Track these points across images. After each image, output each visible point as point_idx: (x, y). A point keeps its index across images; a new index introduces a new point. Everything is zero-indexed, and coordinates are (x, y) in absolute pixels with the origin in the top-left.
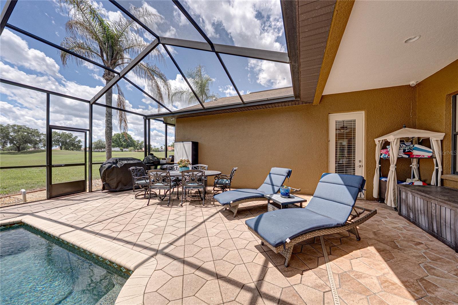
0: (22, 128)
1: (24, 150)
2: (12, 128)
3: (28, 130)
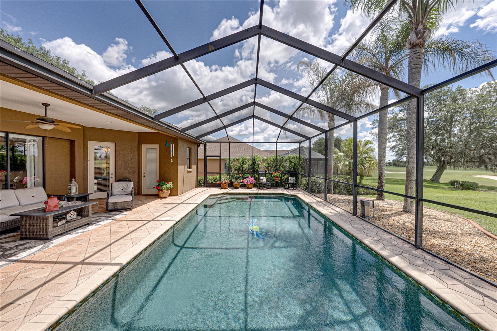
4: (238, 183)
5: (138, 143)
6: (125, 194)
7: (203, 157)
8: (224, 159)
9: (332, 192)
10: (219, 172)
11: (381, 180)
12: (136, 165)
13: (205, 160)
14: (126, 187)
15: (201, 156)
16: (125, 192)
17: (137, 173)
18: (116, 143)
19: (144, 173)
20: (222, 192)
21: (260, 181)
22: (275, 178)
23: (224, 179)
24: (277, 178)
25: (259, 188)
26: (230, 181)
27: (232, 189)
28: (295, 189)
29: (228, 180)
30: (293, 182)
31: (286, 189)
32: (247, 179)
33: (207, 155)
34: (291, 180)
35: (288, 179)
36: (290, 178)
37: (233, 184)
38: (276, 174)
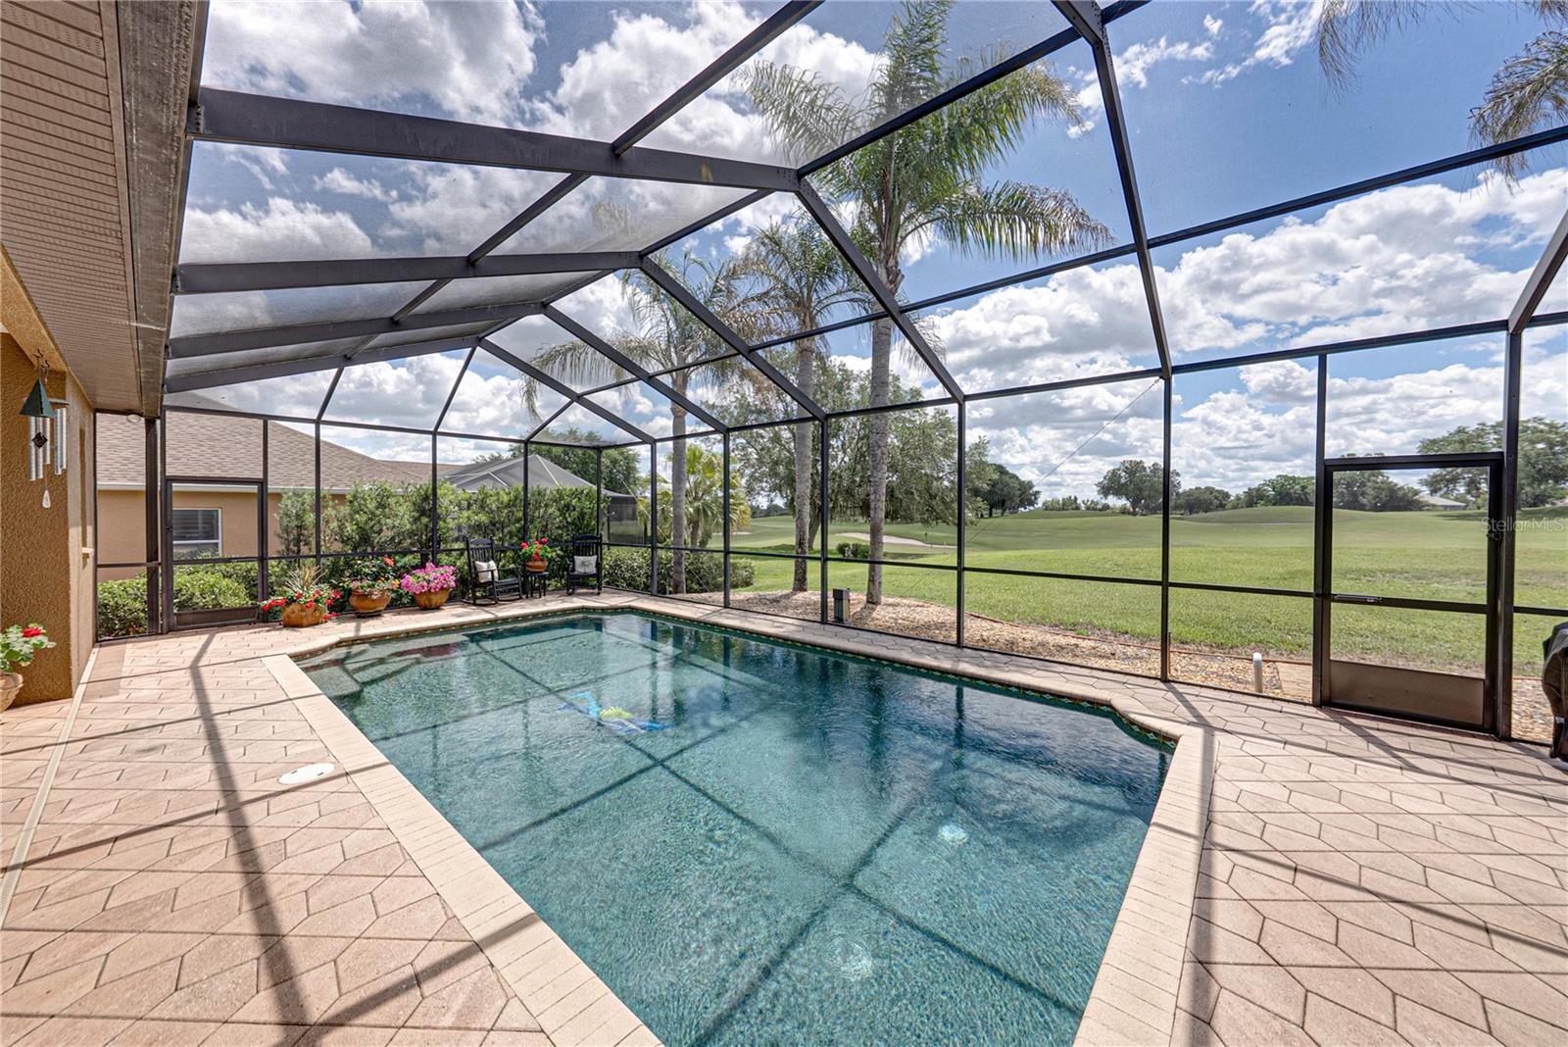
0: (1528, 428)
1: (1543, 502)
2: (1495, 433)
3: (1550, 432)
4: (383, 591)
7: (140, 483)
8: (278, 496)
9: (682, 588)
10: (255, 553)
13: (155, 495)
20: (334, 639)
21: (477, 576)
22: (530, 564)
23: (304, 584)
24: (539, 563)
25: (475, 604)
26: (334, 587)
27: (351, 619)
28: (596, 591)
29: (325, 586)
30: (592, 570)
31: (570, 594)
32: (420, 573)
33: (170, 472)
34: (585, 564)
35: (573, 561)
36: (579, 559)
37: (353, 601)
38: (533, 548)
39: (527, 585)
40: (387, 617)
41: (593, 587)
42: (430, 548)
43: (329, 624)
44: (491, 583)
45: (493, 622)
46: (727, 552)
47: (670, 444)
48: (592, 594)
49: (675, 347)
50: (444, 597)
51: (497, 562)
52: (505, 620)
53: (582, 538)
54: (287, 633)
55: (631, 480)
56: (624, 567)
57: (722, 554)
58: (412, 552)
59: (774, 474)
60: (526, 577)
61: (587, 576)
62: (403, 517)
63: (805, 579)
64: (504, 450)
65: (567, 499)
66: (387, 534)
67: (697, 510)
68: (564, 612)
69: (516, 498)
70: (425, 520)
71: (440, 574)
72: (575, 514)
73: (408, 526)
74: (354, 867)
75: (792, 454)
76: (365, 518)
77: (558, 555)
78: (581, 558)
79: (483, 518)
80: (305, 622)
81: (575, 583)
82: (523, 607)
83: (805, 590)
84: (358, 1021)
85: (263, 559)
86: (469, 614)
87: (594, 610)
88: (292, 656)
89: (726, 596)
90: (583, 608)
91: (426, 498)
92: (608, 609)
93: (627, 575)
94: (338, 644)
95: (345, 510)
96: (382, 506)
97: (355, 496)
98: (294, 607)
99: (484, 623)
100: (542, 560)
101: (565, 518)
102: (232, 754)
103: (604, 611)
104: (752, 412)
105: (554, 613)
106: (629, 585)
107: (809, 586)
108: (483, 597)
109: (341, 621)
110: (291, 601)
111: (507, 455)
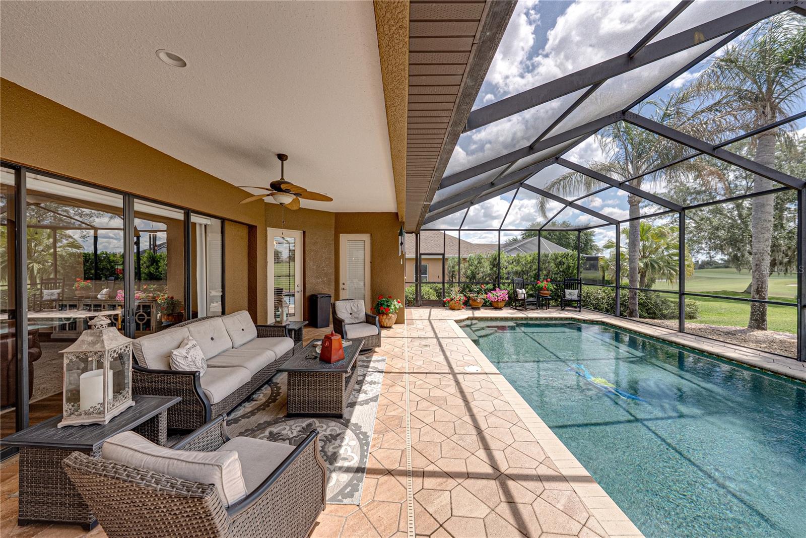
4: (481, 299)
5: (335, 232)
6: (357, 322)
7: (414, 256)
8: (447, 259)
9: (636, 314)
10: (441, 281)
11: (760, 295)
12: (332, 270)
13: (418, 260)
14: (356, 311)
15: (410, 254)
16: (357, 318)
17: (334, 283)
18: (304, 232)
19: (344, 284)
20: (466, 317)
21: (517, 296)
22: (542, 292)
23: (455, 293)
24: (546, 292)
25: (516, 309)
26: (465, 296)
27: (470, 309)
28: (578, 309)
29: (462, 295)
30: (575, 297)
31: (562, 310)
32: (494, 292)
33: (421, 252)
34: (571, 294)
35: (564, 292)
36: (567, 291)
37: (471, 302)
38: (543, 284)
39: (540, 302)
40: (482, 310)
41: (575, 307)
42: (496, 281)
43: (463, 310)
44: (523, 300)
45: (526, 319)
46: (682, 294)
47: (628, 223)
48: (576, 311)
49: (632, 163)
50: (503, 304)
51: (525, 289)
52: (531, 319)
53: (568, 280)
54: (451, 312)
55: (589, 247)
56: (592, 297)
57: (678, 296)
58: (490, 283)
59: (713, 236)
60: (538, 298)
61: (572, 301)
62: (486, 268)
63: (764, 320)
64: (518, 235)
65: (560, 259)
66: (481, 275)
67: (646, 265)
68: (561, 319)
69: (534, 258)
70: (495, 269)
71: (501, 294)
72: (565, 266)
73: (489, 272)
74: (499, 414)
75: (735, 221)
76: (474, 268)
77: (554, 288)
78: (569, 290)
79: (519, 268)
80: (456, 308)
81: (565, 304)
82: (538, 313)
83: (765, 329)
84: (520, 482)
85: (443, 283)
86: (514, 314)
87: (579, 320)
88: (455, 321)
89: (681, 324)
90: (572, 318)
91: (495, 259)
92: (587, 320)
93: (594, 302)
94: (468, 319)
95: (467, 264)
96: (479, 263)
97: (470, 259)
98: (453, 302)
99: (522, 319)
100: (548, 290)
101: (558, 268)
102: (448, 354)
103: (585, 321)
104: (691, 194)
105: (556, 319)
106: (595, 308)
107: (768, 326)
108: (520, 306)
109: (467, 309)
110: (452, 300)
111: (519, 237)
